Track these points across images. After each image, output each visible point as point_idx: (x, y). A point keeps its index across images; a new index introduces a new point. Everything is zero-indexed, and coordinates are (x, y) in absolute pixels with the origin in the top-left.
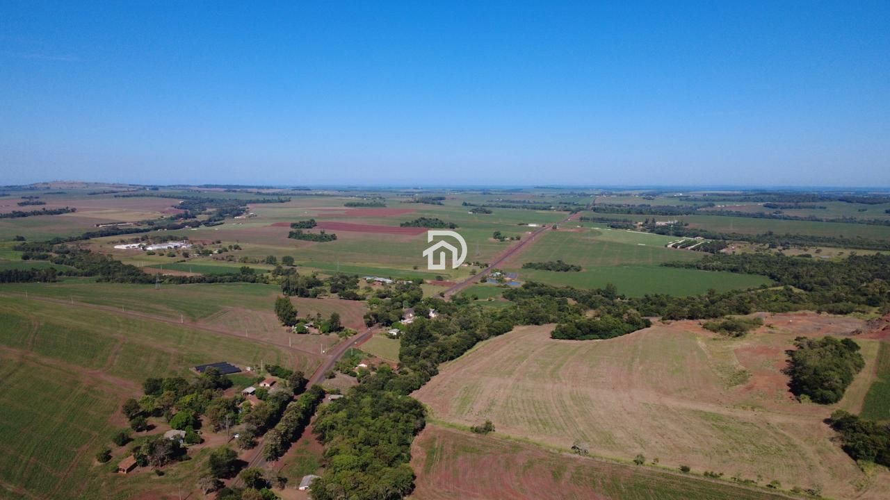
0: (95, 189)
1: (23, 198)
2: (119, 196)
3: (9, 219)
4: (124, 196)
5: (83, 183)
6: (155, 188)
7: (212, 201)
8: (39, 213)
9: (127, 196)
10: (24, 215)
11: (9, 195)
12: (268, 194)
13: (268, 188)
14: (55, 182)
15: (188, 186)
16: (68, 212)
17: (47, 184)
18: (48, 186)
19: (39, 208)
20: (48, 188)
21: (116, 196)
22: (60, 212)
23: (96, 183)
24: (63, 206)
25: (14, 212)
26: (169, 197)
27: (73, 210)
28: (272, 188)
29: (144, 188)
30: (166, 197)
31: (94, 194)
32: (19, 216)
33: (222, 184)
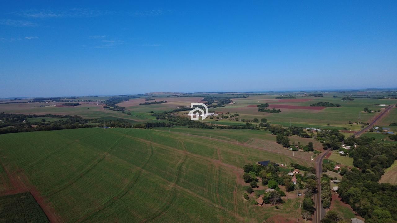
0: (169, 94)
1: (146, 98)
2: (179, 97)
3: (145, 105)
4: (181, 97)
5: (163, 93)
6: (191, 94)
7: (215, 98)
8: (155, 103)
9: (182, 97)
10: (149, 104)
11: (140, 97)
12: (237, 95)
13: (235, 93)
14: (154, 93)
15: (202, 93)
16: (164, 102)
17: (151, 93)
18: (152, 94)
19: (154, 101)
20: (152, 95)
21: (178, 97)
22: (162, 102)
23: (168, 93)
24: (163, 101)
25: (146, 103)
26: (198, 97)
27: (166, 102)
28: (236, 93)
29: (187, 93)
30: (197, 97)
31: (169, 96)
32: (148, 104)
33: (216, 92)
